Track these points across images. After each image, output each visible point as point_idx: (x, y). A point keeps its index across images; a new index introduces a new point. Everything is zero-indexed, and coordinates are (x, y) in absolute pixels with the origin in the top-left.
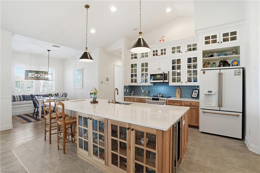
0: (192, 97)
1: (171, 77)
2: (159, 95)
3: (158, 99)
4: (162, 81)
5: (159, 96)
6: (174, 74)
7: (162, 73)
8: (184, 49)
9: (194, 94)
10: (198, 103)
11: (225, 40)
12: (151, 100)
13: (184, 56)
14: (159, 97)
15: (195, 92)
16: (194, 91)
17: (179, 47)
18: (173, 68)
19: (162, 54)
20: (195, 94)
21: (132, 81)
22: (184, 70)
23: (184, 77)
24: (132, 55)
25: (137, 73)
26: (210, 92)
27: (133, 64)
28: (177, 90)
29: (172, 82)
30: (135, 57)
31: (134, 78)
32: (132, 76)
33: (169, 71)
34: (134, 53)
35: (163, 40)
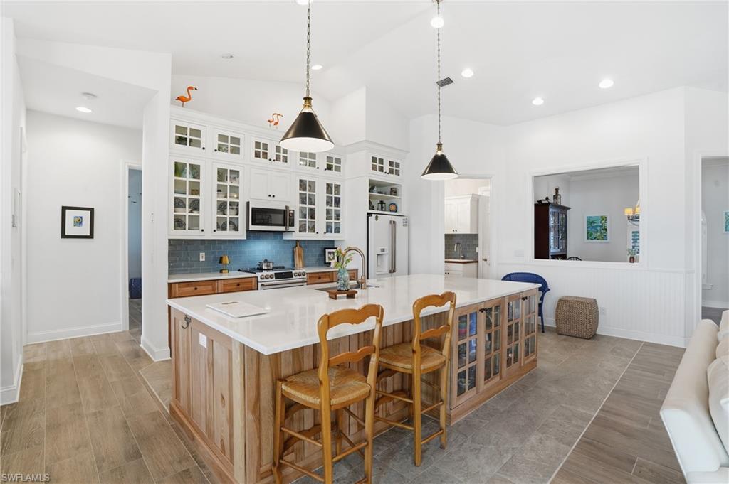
0: (324, 263)
1: (297, 219)
2: (267, 266)
3: (289, 275)
4: (282, 228)
5: (266, 268)
6: (303, 212)
7: (284, 208)
9: (329, 258)
10: (355, 272)
11: (391, 172)
12: (274, 279)
13: (321, 178)
14: (267, 270)
15: (330, 253)
16: (327, 251)
18: (302, 199)
19: (278, 158)
20: (331, 256)
21: (179, 223)
22: (321, 207)
23: (321, 221)
24: (179, 129)
25: (201, 197)
26: (383, 250)
27: (185, 164)
28: (296, 250)
29: (300, 231)
30: (191, 140)
31: (186, 212)
32: (179, 203)
33: (295, 206)
34: (189, 126)
35: (276, 124)
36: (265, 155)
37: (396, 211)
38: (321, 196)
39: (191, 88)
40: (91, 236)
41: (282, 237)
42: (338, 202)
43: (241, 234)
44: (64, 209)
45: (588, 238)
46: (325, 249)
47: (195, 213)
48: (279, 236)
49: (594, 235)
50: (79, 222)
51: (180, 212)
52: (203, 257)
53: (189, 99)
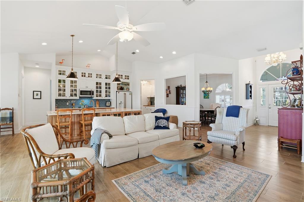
0: (106, 106)
1: (95, 93)
4: (90, 96)
6: (97, 91)
7: (90, 90)
8: (104, 77)
11: (126, 78)
13: (103, 81)
15: (108, 103)
16: (107, 102)
17: (101, 75)
18: (97, 88)
19: (89, 76)
20: (108, 104)
21: (60, 95)
22: (103, 90)
23: (103, 94)
24: (59, 71)
25: (66, 88)
26: (121, 102)
27: (61, 80)
28: (97, 102)
29: (96, 97)
30: (63, 74)
31: (62, 92)
32: (60, 90)
33: (94, 89)
34: (62, 70)
35: (89, 67)
36: (85, 76)
37: (129, 90)
38: (103, 86)
39: (63, 60)
40: (41, 98)
41: (92, 98)
42: (109, 88)
43: (78, 98)
44: (34, 91)
45: (204, 98)
46: (106, 102)
47: (64, 92)
48: (91, 98)
49: (206, 97)
50: (37, 95)
51: (60, 92)
52: (68, 104)
53: (63, 63)
